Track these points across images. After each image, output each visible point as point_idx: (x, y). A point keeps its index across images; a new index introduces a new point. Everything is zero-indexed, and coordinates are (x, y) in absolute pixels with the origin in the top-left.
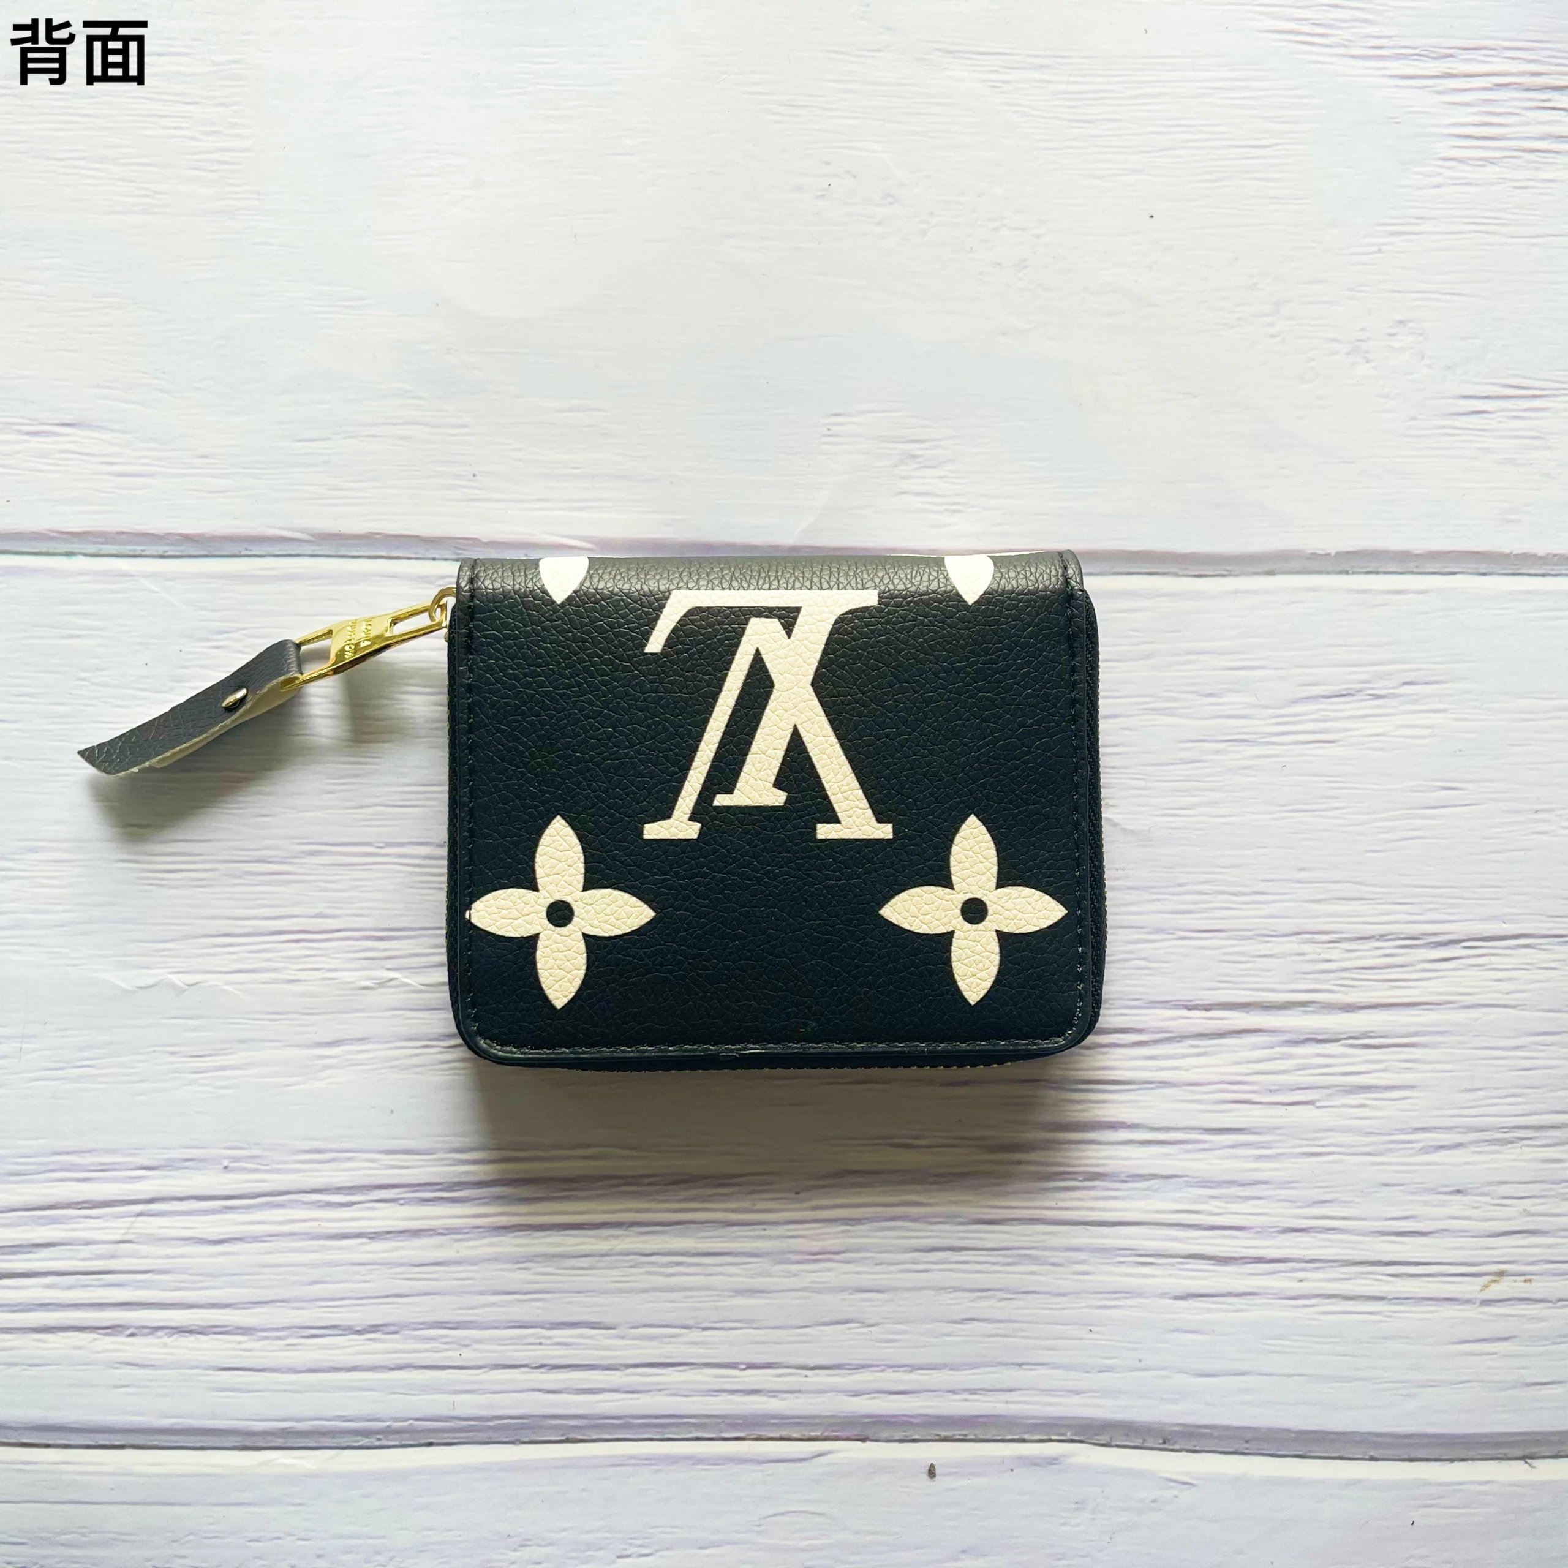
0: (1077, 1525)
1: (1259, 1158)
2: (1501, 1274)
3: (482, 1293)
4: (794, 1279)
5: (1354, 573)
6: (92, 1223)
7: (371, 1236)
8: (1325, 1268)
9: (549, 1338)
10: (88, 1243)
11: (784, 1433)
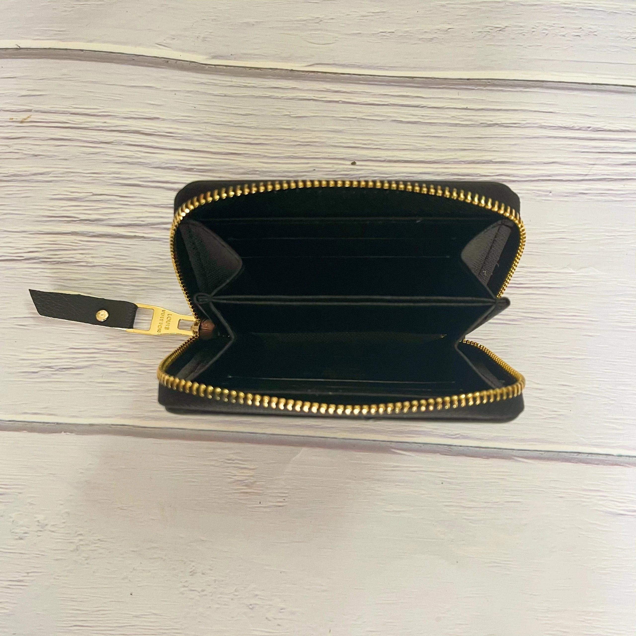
0: (206, 32)
1: (119, 173)
2: (22, 122)
3: (446, 137)
4: (317, 135)
5: (54, 423)
6: (606, 172)
7: (491, 162)
8: (95, 127)
9: (419, 118)
10: (608, 165)
11: (324, 75)
